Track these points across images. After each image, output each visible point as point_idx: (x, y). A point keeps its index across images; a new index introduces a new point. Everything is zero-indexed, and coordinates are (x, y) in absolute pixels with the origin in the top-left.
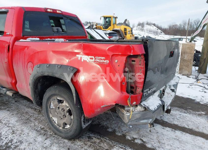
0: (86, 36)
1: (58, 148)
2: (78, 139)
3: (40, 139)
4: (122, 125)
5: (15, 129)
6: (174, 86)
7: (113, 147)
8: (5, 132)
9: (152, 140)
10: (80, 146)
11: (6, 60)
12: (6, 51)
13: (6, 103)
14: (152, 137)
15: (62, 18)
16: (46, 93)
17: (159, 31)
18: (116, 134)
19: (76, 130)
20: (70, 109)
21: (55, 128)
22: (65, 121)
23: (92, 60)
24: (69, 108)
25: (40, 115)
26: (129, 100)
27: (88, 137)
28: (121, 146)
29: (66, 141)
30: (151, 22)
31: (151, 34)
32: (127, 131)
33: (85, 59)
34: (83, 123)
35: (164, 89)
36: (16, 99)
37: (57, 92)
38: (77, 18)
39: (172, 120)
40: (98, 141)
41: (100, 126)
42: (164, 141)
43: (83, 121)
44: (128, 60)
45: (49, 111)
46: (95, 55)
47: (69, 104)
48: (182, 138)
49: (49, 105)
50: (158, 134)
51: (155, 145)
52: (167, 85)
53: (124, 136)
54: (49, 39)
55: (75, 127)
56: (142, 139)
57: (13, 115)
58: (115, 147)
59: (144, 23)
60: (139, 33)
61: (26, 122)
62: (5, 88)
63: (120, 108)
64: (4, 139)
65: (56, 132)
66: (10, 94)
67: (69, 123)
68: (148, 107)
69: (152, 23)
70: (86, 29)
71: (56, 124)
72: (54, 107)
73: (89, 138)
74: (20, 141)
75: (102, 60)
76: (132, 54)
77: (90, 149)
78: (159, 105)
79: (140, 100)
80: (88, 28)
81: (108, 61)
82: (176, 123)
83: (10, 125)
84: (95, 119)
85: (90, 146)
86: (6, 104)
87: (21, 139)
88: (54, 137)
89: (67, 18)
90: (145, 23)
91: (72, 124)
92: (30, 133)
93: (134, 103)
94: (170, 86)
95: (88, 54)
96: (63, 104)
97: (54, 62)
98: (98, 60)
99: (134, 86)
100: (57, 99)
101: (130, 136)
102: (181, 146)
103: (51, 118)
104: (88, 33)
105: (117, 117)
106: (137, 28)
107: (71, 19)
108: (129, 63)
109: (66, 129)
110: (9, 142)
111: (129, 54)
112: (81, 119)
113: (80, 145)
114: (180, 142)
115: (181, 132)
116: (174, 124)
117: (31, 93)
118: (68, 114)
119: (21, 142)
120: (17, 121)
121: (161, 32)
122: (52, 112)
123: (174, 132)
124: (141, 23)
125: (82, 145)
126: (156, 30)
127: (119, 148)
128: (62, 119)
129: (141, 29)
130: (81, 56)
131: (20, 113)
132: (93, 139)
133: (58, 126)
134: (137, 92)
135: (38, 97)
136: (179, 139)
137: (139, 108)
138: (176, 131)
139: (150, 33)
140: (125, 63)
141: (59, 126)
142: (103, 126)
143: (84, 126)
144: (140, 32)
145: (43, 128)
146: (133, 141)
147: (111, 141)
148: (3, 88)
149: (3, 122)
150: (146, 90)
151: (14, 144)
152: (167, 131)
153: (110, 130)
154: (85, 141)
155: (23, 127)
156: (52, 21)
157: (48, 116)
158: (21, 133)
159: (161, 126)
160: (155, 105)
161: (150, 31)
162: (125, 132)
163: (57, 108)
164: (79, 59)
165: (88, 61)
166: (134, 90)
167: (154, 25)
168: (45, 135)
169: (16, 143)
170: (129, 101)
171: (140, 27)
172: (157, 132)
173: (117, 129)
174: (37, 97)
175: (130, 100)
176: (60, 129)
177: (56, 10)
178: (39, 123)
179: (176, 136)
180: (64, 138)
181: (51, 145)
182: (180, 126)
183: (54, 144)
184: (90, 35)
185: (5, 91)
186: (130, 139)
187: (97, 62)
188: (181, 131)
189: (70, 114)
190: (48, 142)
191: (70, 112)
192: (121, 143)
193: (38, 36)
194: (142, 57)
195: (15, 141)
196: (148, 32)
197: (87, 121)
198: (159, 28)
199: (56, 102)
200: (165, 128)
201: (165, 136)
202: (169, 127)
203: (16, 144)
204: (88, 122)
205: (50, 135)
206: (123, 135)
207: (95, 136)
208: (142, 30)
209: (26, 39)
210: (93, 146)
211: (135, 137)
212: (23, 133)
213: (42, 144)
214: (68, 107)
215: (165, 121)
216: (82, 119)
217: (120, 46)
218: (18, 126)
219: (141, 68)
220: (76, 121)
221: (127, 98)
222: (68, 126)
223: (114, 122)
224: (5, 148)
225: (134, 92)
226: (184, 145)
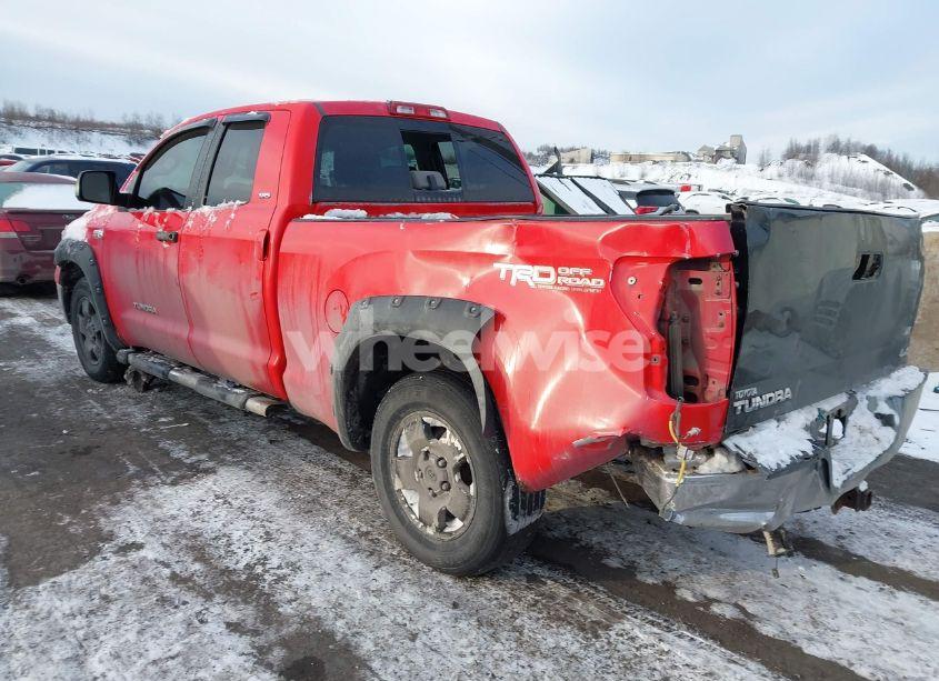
0: (535, 202)
1: (420, 599)
2: (491, 578)
3: (356, 564)
4: (666, 550)
5: (274, 526)
6: (890, 400)
7: (621, 618)
8: (241, 533)
9: (783, 614)
10: (495, 602)
11: (256, 286)
12: (257, 252)
13: (238, 444)
14: (786, 602)
15: (447, 138)
16: (385, 401)
17: (898, 180)
18: (639, 577)
19: (484, 537)
20: (464, 458)
21: (411, 528)
22: (445, 502)
23: (546, 279)
24: (462, 455)
25: (354, 492)
26: (675, 418)
27: (527, 576)
28: (650, 618)
29: (447, 580)
30: (853, 140)
31: (855, 195)
32: (683, 571)
33: (521, 278)
34: (509, 512)
35: (843, 408)
36: (272, 434)
37: (424, 396)
38: (503, 133)
39: (888, 551)
40: (563, 592)
41: (577, 545)
42: (836, 621)
43: (511, 507)
44: (677, 276)
45: (394, 468)
46: (557, 263)
47: (463, 440)
48: (922, 619)
49: (393, 444)
50: (815, 595)
51: (796, 629)
52: (859, 396)
53: (670, 588)
54: (399, 214)
55: (480, 526)
56: (744, 604)
57: (264, 482)
58: (628, 620)
59: (816, 145)
60: (791, 192)
61: (310, 508)
62: (240, 387)
63: (645, 460)
64: (241, 552)
65: (413, 543)
66: (257, 406)
67: (461, 513)
68: (750, 455)
69: (858, 143)
70: (540, 176)
71: (414, 517)
72: (411, 454)
73: (532, 578)
74: (293, 564)
75: (581, 277)
76: (687, 256)
77: (531, 613)
78: (801, 454)
79: (720, 425)
80: (549, 173)
81: (602, 283)
82: (905, 563)
83: (256, 514)
84: (558, 521)
85: (534, 605)
86: (239, 449)
87: (293, 559)
88: (405, 563)
89: (464, 134)
90: (823, 145)
91: (470, 516)
92: (325, 545)
93: (694, 431)
94: (873, 403)
95: (532, 260)
96: (442, 439)
97: (417, 289)
98: (566, 280)
99: (699, 375)
100: (424, 423)
101: (693, 590)
102: (912, 645)
103: (399, 490)
104: (544, 192)
105: (649, 523)
106: (783, 169)
107: (476, 140)
108: (679, 287)
109: (450, 534)
110: (255, 564)
111: (676, 254)
112: (503, 496)
113: (497, 599)
114: (908, 632)
115: (923, 598)
116: (896, 569)
117: (333, 402)
118: (457, 477)
119: (295, 568)
120: (278, 504)
121: (906, 186)
122: (402, 471)
123: (886, 597)
124: (804, 143)
125: (505, 598)
126: (881, 176)
127: (643, 623)
128: (435, 495)
129: (800, 175)
130: (511, 267)
131: (287, 481)
132: (545, 584)
133: (421, 524)
134: (708, 397)
135: (358, 418)
136: (904, 622)
137: (719, 461)
138: (901, 595)
139: (846, 193)
140: (664, 287)
141: (425, 525)
142: (588, 548)
143: (514, 526)
144: (795, 188)
145: (368, 533)
146: (702, 609)
147: (614, 599)
148: (236, 387)
149: (233, 502)
150: (746, 391)
151: (272, 571)
152: (858, 588)
153: (614, 563)
154: (515, 587)
155: (299, 525)
156: (409, 148)
157: (388, 484)
158: (293, 542)
159: (834, 570)
160: (781, 452)
161: (850, 183)
162: (675, 574)
163: (422, 456)
164: (503, 276)
165: (531, 284)
166: (697, 390)
167: (871, 152)
168: (372, 554)
169: (279, 567)
170: (674, 425)
171: (799, 164)
172: (812, 587)
173: (642, 562)
174: (354, 415)
175: (678, 419)
176: (427, 535)
177: (427, 108)
178: (353, 516)
179: (894, 611)
180: (441, 572)
181: (395, 585)
182: (923, 576)
183: (406, 585)
184: (556, 203)
185: (241, 399)
186: (691, 599)
187: (564, 285)
188: (923, 594)
189: (467, 480)
190: (383, 578)
191: (464, 471)
192: (651, 609)
193: (361, 204)
194: (726, 265)
195: (275, 562)
196: (840, 187)
197: (523, 508)
198: (893, 165)
199: (420, 434)
200: (851, 577)
201: (844, 606)
202: (870, 577)
203: (278, 572)
204: (529, 514)
205: (392, 555)
206: (664, 582)
207: (555, 575)
208: (808, 178)
209: (322, 211)
210: (543, 605)
211: (712, 593)
212: (300, 542)
213: (364, 581)
214: (460, 452)
215: (856, 556)
216: (508, 499)
217: (646, 227)
218: (284, 520)
219: (724, 306)
220: (484, 503)
221: (665, 413)
222: (457, 524)
223: (630, 538)
224: (247, 579)
225: (698, 394)
226: (924, 645)
